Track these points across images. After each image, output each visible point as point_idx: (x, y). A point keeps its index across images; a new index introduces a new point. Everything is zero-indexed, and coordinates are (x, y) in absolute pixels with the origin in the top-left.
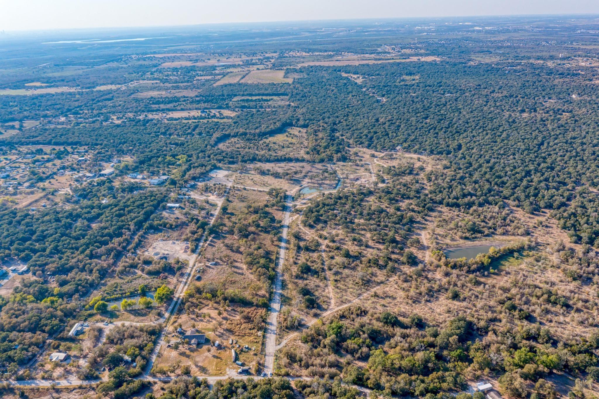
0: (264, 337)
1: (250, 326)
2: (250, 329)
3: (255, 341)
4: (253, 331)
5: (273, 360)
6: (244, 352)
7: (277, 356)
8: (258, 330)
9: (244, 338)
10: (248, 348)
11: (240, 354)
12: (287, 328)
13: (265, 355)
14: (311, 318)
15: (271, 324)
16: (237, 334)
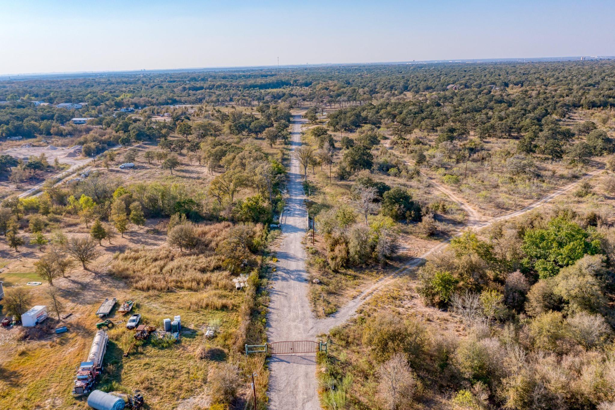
0: (258, 289)
1: (203, 261)
2: (203, 271)
3: (219, 302)
4: (215, 276)
5: (316, 383)
6: (160, 345)
7: (332, 360)
8: (235, 274)
9: (172, 297)
10: (179, 329)
11: (135, 353)
12: (348, 263)
13: (269, 358)
14: (423, 242)
15: (286, 256)
16: (146, 282)
